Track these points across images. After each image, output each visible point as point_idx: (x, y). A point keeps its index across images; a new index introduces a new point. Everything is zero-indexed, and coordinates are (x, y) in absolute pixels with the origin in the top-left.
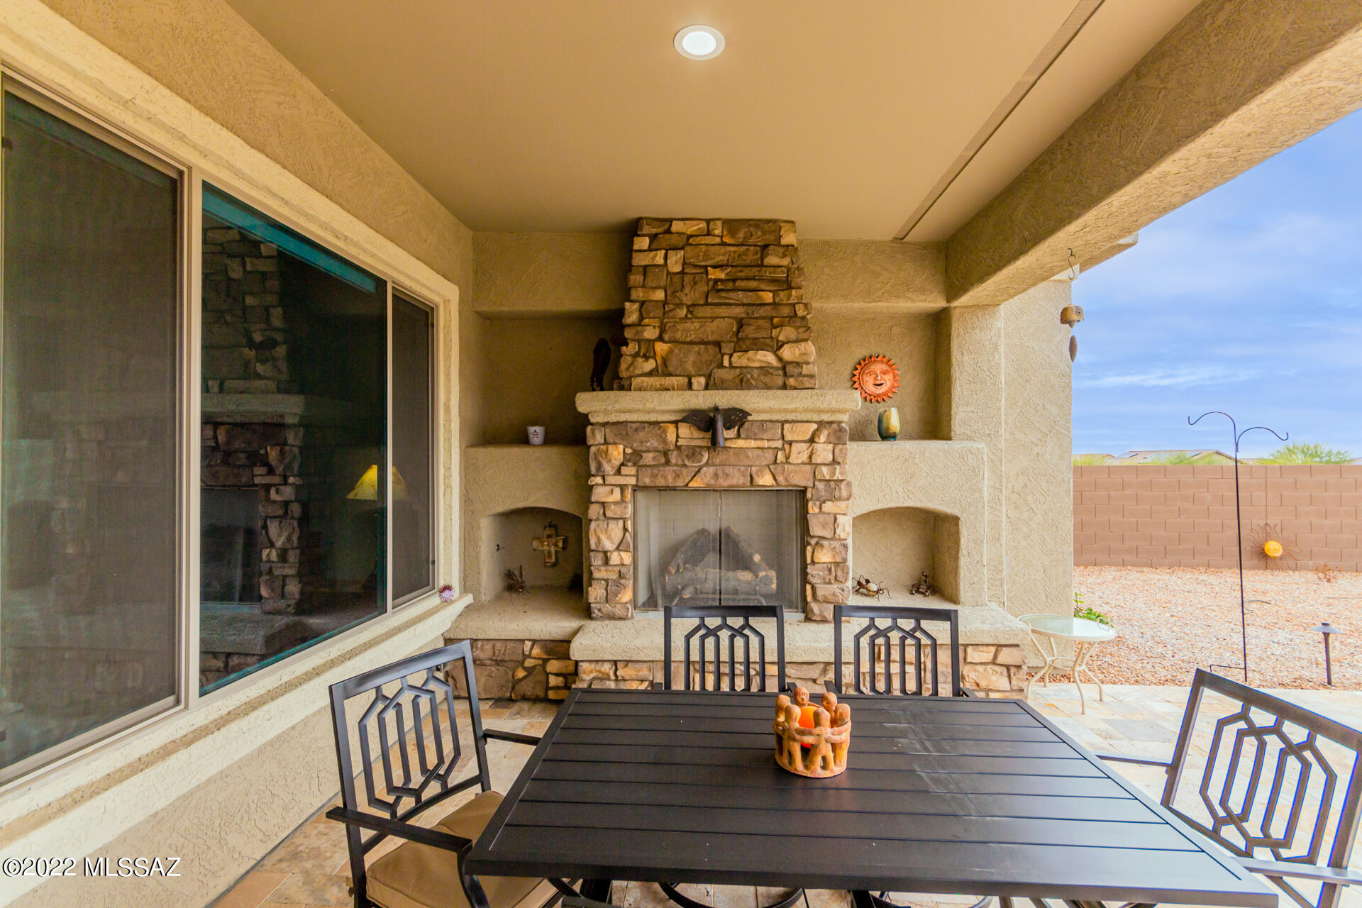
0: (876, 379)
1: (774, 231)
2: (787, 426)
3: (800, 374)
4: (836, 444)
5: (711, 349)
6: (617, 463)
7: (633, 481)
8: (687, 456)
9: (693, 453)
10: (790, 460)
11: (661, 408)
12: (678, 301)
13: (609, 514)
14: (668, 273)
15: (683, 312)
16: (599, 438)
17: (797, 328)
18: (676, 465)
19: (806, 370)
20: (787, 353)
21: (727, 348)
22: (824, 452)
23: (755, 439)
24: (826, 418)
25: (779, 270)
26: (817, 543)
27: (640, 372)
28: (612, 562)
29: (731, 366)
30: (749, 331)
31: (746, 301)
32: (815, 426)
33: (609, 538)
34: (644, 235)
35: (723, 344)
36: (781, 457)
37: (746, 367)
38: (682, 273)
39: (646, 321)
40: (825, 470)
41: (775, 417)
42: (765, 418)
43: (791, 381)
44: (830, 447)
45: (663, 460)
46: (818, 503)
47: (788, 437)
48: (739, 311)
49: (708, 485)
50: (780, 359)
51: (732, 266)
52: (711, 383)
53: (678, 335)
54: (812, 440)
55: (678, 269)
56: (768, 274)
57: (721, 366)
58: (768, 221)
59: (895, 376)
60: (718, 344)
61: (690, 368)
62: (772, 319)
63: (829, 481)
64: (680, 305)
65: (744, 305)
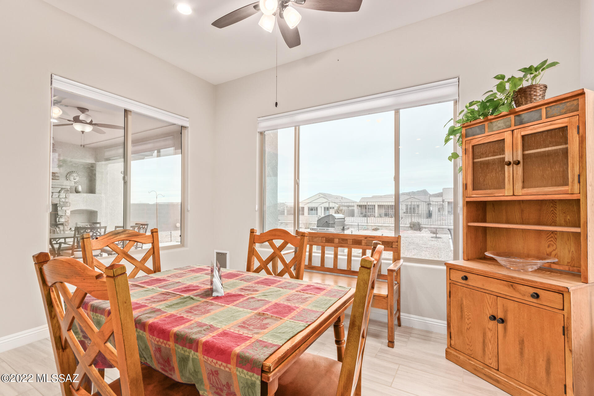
0: (74, 177)
3: (55, 176)
4: (66, 193)
10: (53, 197)
22: (63, 195)
24: (63, 187)
26: (60, 217)
40: (63, 199)
46: (61, 207)
47: (52, 191)
54: (59, 192)
59: (80, 177)
63: (64, 202)
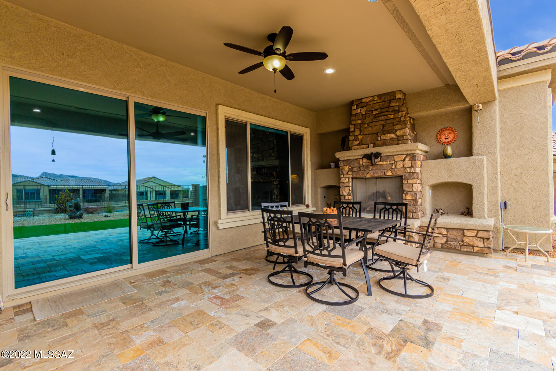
0: (445, 136)
1: (393, 95)
2: (395, 156)
3: (403, 139)
4: (412, 161)
5: (375, 135)
6: (347, 171)
7: (351, 176)
8: (366, 168)
9: (367, 167)
10: (397, 167)
11: (357, 155)
12: (365, 123)
13: (345, 185)
14: (362, 115)
15: (366, 125)
16: (342, 164)
17: (402, 125)
18: (363, 171)
19: (405, 137)
20: (398, 133)
21: (379, 134)
22: (408, 164)
23: (385, 161)
24: (409, 153)
25: (395, 107)
26: (406, 193)
27: (354, 145)
28: (346, 199)
29: (381, 140)
30: (386, 128)
31: (384, 119)
32: (405, 156)
33: (345, 192)
34: (355, 105)
35: (378, 133)
36: (394, 166)
37: (385, 140)
38: (366, 114)
39: (356, 130)
40: (408, 170)
41: (392, 154)
42: (388, 155)
43: (400, 142)
44: (410, 162)
45: (359, 170)
46: (406, 180)
47: (396, 160)
48: (383, 122)
49: (372, 176)
50: (396, 135)
51: (380, 109)
52: (375, 146)
53: (365, 133)
54: (404, 160)
55: (364, 113)
56: (391, 109)
57: (378, 140)
58: (391, 92)
59: (454, 134)
60: (377, 134)
61: (368, 142)
62: (393, 123)
63: (410, 173)
64: (365, 124)
65: (384, 120)
